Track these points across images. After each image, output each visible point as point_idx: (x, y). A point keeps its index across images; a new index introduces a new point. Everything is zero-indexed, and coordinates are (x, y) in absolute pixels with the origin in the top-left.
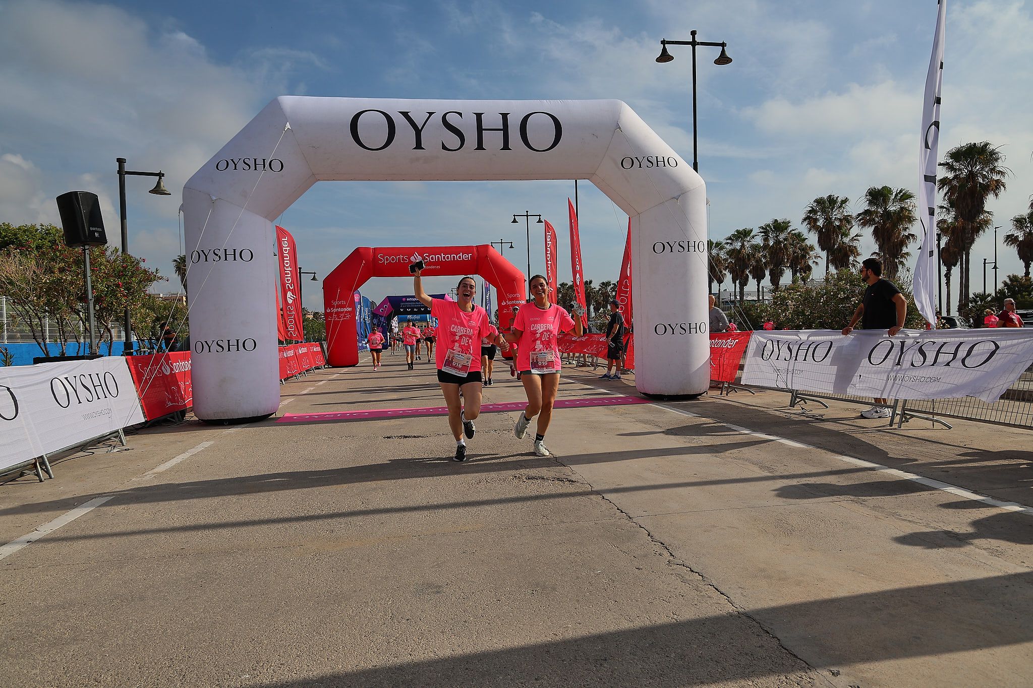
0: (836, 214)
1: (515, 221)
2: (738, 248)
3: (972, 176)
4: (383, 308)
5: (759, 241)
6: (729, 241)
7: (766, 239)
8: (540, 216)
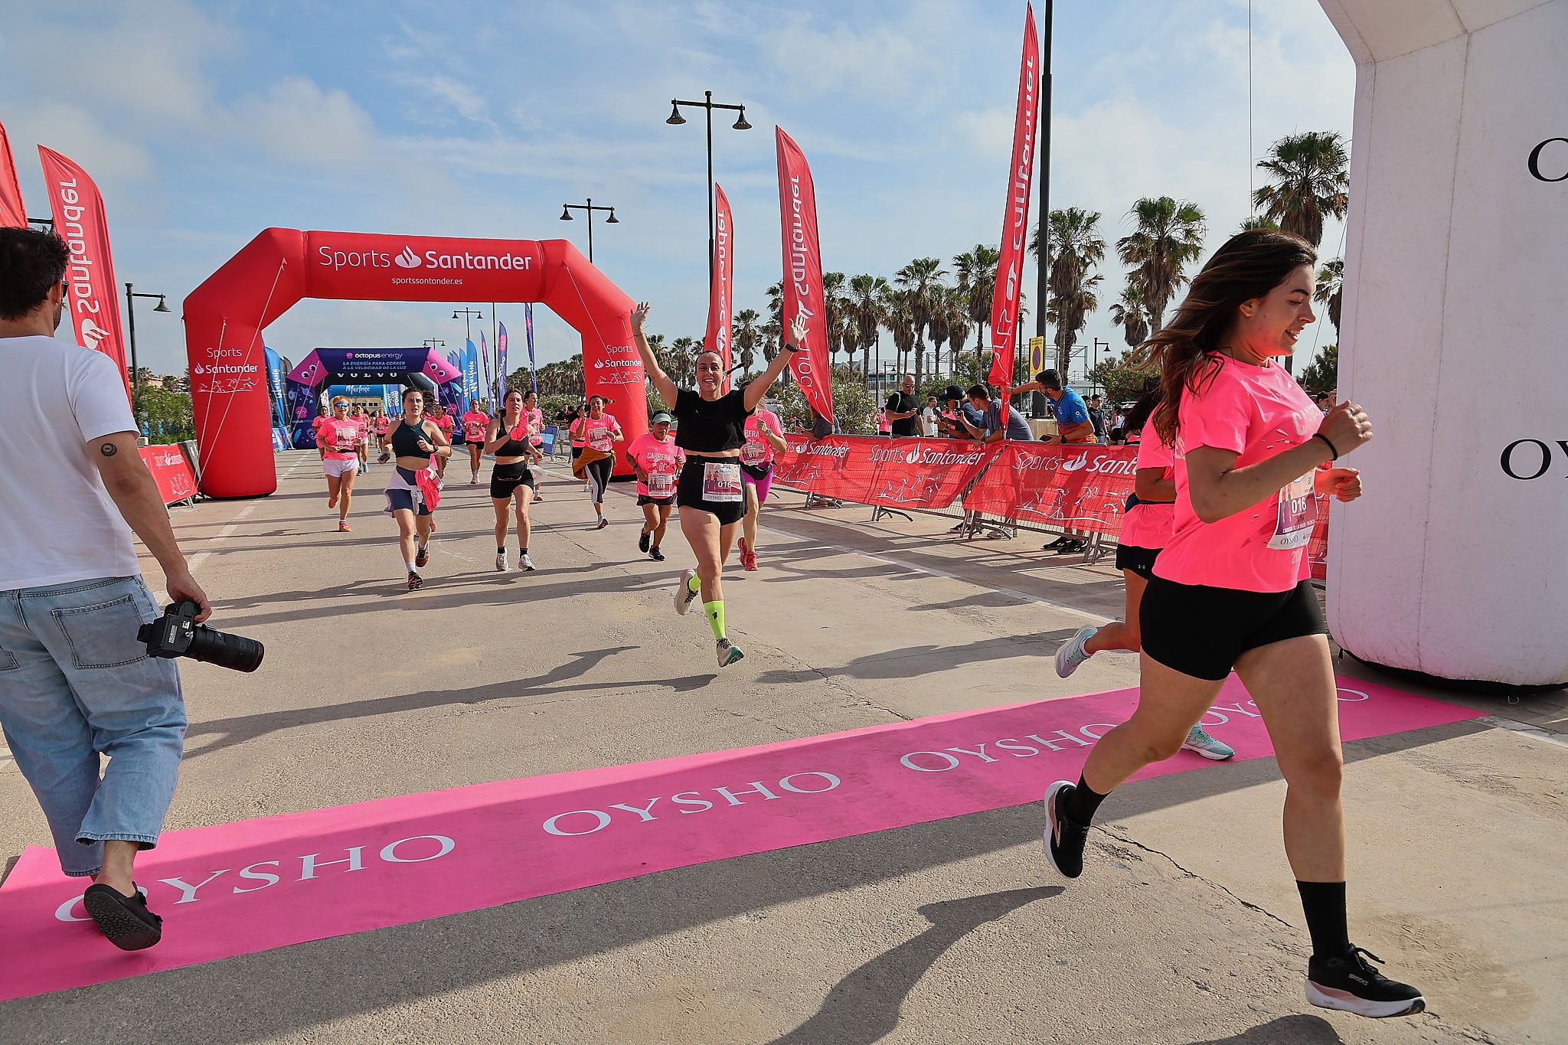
0: (1079, 241)
1: (566, 217)
2: (915, 289)
3: (1306, 185)
4: (308, 371)
5: (949, 280)
6: (902, 277)
7: (963, 277)
8: (612, 209)
